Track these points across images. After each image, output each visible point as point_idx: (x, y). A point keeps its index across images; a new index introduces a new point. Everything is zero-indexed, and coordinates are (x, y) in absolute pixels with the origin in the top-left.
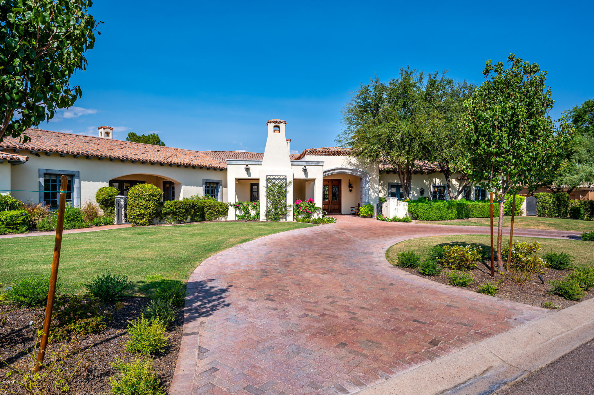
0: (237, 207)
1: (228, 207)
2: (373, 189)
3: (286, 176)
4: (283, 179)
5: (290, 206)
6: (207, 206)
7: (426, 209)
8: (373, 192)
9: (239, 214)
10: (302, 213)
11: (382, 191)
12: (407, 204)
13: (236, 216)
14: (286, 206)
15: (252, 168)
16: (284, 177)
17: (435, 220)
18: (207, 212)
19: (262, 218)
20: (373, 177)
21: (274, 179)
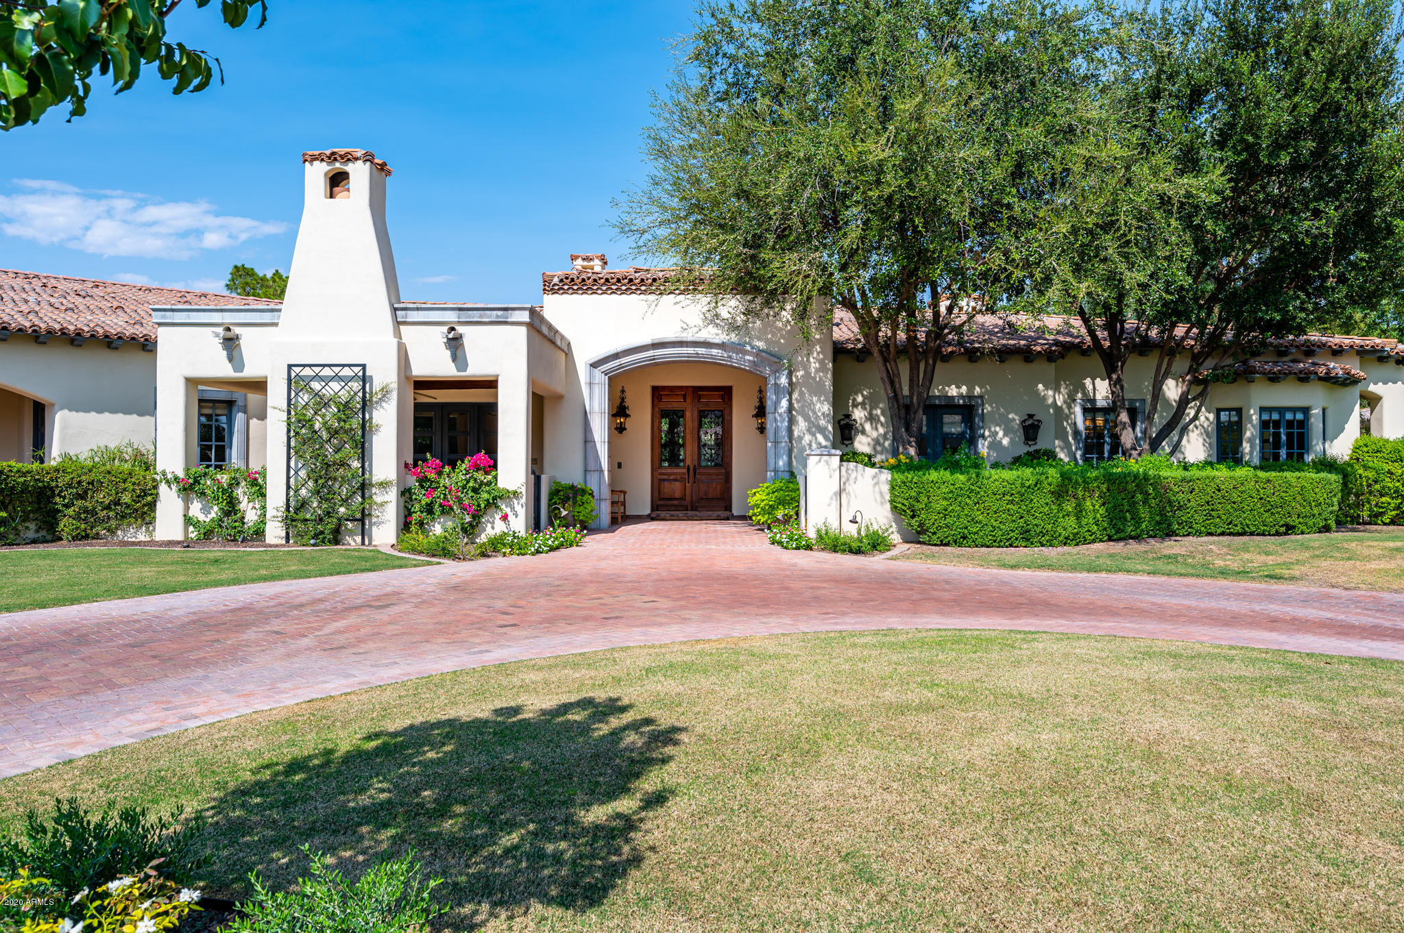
0: (189, 488)
1: (155, 487)
2: (807, 419)
3: (364, 367)
4: (351, 379)
5: (384, 485)
6: (70, 486)
7: (954, 496)
8: (809, 430)
9: (202, 517)
10: (443, 512)
11: (868, 427)
12: (886, 476)
13: (188, 521)
14: (364, 487)
15: (248, 338)
16: (356, 369)
17: (995, 543)
18: (67, 506)
19: (275, 532)
20: (808, 374)
21: (317, 377)
